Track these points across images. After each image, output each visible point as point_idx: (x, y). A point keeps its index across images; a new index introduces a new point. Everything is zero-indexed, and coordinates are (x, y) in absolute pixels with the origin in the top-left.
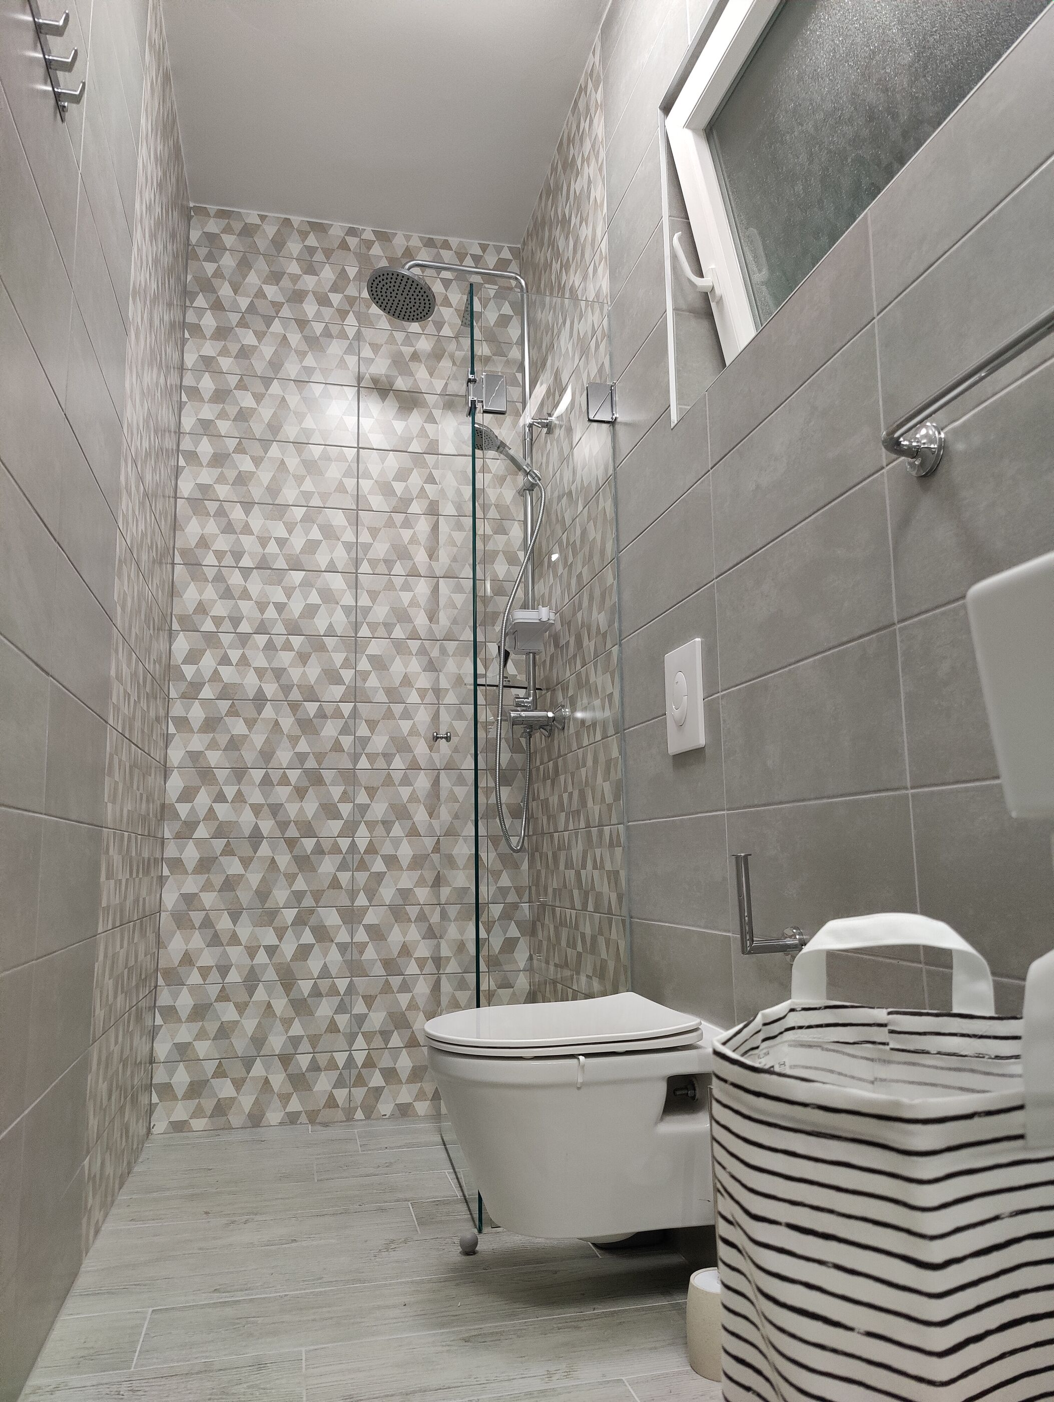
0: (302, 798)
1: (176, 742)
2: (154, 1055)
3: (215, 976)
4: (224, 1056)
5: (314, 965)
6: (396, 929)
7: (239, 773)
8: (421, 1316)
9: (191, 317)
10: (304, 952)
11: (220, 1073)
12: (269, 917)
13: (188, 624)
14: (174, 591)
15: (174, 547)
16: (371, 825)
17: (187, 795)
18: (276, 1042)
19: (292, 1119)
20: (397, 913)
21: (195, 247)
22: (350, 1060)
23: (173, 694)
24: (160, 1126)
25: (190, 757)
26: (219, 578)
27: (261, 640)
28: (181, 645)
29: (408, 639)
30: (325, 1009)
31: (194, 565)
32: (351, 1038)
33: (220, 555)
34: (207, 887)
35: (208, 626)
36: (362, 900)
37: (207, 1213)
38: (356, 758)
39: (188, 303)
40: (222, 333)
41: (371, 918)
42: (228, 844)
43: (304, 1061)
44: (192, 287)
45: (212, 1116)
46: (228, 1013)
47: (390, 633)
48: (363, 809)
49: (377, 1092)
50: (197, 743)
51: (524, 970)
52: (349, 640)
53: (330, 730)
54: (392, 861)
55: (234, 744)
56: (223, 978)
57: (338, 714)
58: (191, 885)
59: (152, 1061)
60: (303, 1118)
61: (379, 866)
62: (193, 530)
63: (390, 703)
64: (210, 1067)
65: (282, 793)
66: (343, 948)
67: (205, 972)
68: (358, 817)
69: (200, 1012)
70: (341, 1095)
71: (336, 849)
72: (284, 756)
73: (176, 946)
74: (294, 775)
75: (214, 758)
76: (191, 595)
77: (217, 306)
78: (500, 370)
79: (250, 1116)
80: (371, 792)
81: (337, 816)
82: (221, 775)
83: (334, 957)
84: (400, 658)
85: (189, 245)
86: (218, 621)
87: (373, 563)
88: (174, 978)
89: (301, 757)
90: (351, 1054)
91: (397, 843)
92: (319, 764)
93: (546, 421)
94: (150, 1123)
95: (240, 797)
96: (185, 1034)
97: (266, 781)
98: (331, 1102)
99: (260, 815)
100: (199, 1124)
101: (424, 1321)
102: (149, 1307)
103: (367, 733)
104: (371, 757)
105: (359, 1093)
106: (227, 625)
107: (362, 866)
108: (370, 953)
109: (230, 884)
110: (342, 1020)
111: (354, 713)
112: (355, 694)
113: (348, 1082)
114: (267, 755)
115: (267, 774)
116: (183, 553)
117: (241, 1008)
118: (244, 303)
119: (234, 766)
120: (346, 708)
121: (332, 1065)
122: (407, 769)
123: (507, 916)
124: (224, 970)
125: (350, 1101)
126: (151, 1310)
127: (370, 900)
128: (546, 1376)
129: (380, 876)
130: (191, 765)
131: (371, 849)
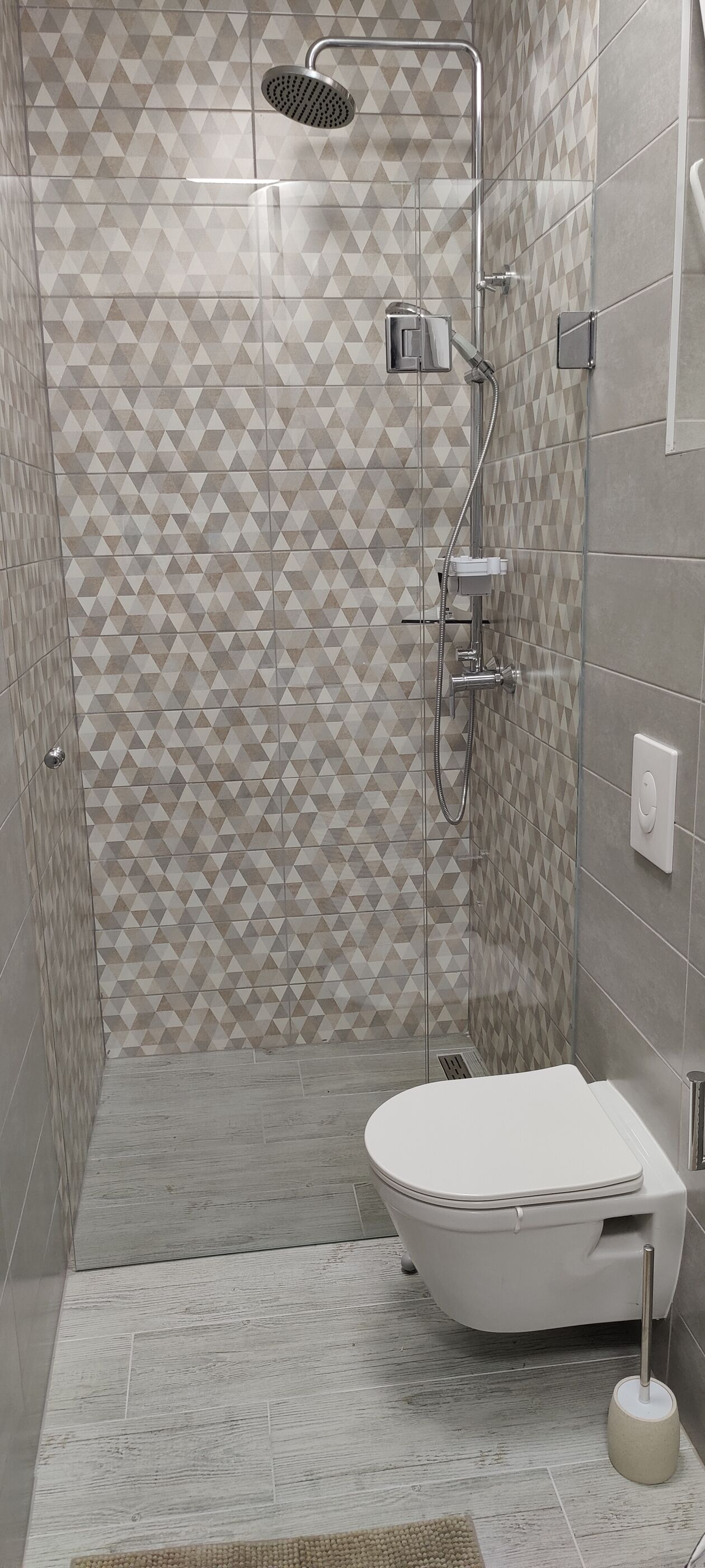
0: (223, 740)
1: (83, 685)
2: (101, 991)
3: (149, 920)
4: (167, 992)
5: (248, 906)
6: (330, 869)
7: (154, 716)
8: (369, 1362)
9: (34, 124)
10: (236, 895)
11: (164, 1006)
12: (199, 861)
13: (80, 548)
14: (59, 508)
15: (52, 454)
16: (299, 765)
17: (102, 742)
18: (216, 978)
19: (237, 1044)
20: (331, 853)
21: (28, 9)
22: (289, 993)
23: (73, 632)
24: (115, 1051)
25: (100, 701)
26: (109, 489)
27: (163, 561)
28: (75, 574)
29: (331, 549)
30: (261, 947)
31: (78, 476)
32: (289, 974)
33: (106, 459)
34: (133, 834)
35: (102, 549)
36: (292, 842)
37: (170, 1189)
38: (279, 693)
39: (28, 103)
40: (76, 142)
41: (303, 858)
42: (149, 791)
43: (244, 995)
44: (31, 76)
45: (160, 1043)
46: (167, 953)
47: (310, 543)
48: (289, 748)
49: (317, 1020)
50: (105, 685)
51: (464, 905)
52: (263, 554)
53: (248, 662)
54: (322, 801)
55: (145, 684)
56: (159, 921)
57: (256, 644)
58: (117, 833)
59: (99, 997)
60: (247, 1044)
61: (309, 806)
62: (71, 427)
63: (314, 628)
64: (155, 1002)
65: (201, 735)
66: (275, 889)
67: (140, 916)
68: (285, 757)
69: (139, 953)
70: (282, 1024)
71: (263, 792)
72: (200, 695)
73: (109, 892)
74: (212, 715)
75: (125, 700)
76: (79, 512)
77: (66, 102)
78: (442, 161)
79: (197, 1042)
80: (297, 729)
81: (262, 756)
82: (135, 719)
83: (267, 898)
84: (323, 573)
85: (19, 7)
86: (112, 542)
87: (287, 456)
88: (110, 922)
89: (219, 695)
90: (289, 989)
91: (327, 781)
92: (239, 702)
93: (502, 277)
94: (105, 1049)
95: (157, 742)
96: (128, 972)
97: (183, 723)
98: (273, 1030)
99: (181, 759)
100: (150, 1050)
101: (370, 1370)
102: (131, 1331)
103: (290, 664)
104: (296, 691)
105: (299, 1022)
106: (123, 547)
107: (292, 807)
108: (304, 894)
109: (156, 831)
110: (279, 957)
111: (274, 641)
112: (275, 620)
113: (288, 1012)
114: (181, 694)
115: (183, 715)
116: (65, 459)
117: (179, 948)
118: (99, 92)
119: (147, 709)
120: (265, 637)
121: (271, 997)
122: (335, 703)
123: (446, 852)
124: (158, 914)
125: (291, 1028)
126: (133, 1334)
127: (301, 842)
128: (479, 1459)
129: (311, 817)
130: (102, 709)
131: (300, 790)
